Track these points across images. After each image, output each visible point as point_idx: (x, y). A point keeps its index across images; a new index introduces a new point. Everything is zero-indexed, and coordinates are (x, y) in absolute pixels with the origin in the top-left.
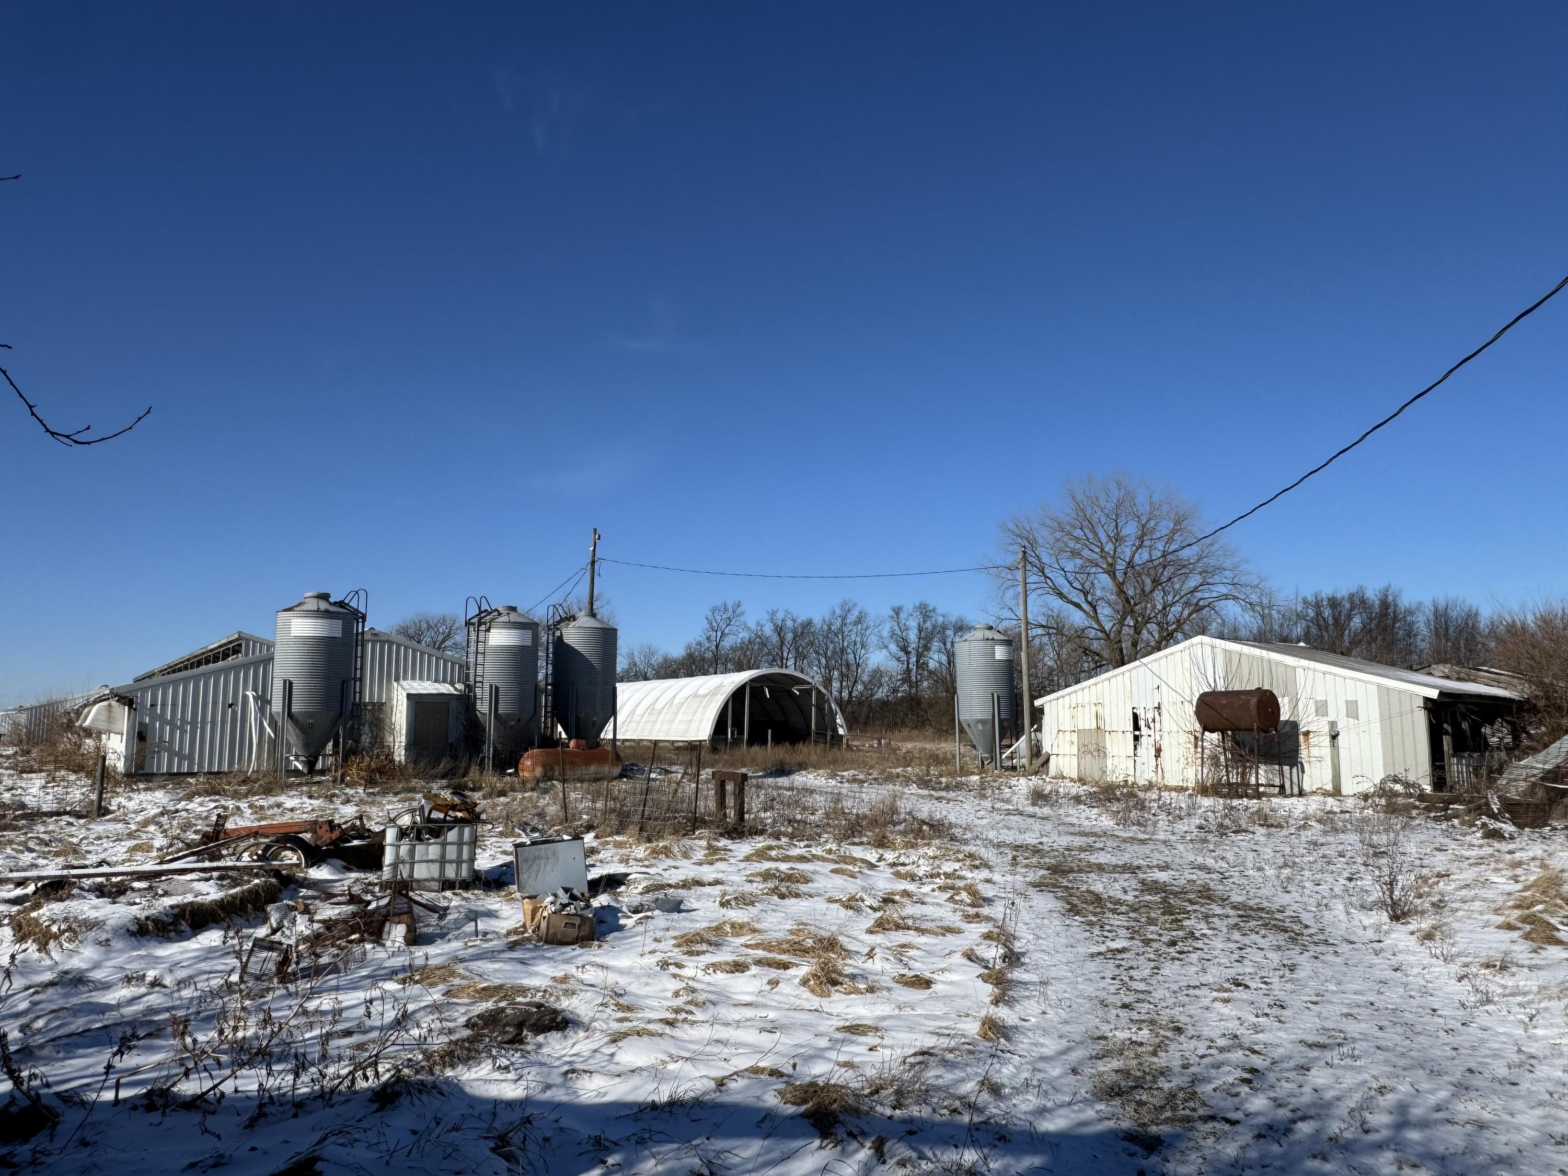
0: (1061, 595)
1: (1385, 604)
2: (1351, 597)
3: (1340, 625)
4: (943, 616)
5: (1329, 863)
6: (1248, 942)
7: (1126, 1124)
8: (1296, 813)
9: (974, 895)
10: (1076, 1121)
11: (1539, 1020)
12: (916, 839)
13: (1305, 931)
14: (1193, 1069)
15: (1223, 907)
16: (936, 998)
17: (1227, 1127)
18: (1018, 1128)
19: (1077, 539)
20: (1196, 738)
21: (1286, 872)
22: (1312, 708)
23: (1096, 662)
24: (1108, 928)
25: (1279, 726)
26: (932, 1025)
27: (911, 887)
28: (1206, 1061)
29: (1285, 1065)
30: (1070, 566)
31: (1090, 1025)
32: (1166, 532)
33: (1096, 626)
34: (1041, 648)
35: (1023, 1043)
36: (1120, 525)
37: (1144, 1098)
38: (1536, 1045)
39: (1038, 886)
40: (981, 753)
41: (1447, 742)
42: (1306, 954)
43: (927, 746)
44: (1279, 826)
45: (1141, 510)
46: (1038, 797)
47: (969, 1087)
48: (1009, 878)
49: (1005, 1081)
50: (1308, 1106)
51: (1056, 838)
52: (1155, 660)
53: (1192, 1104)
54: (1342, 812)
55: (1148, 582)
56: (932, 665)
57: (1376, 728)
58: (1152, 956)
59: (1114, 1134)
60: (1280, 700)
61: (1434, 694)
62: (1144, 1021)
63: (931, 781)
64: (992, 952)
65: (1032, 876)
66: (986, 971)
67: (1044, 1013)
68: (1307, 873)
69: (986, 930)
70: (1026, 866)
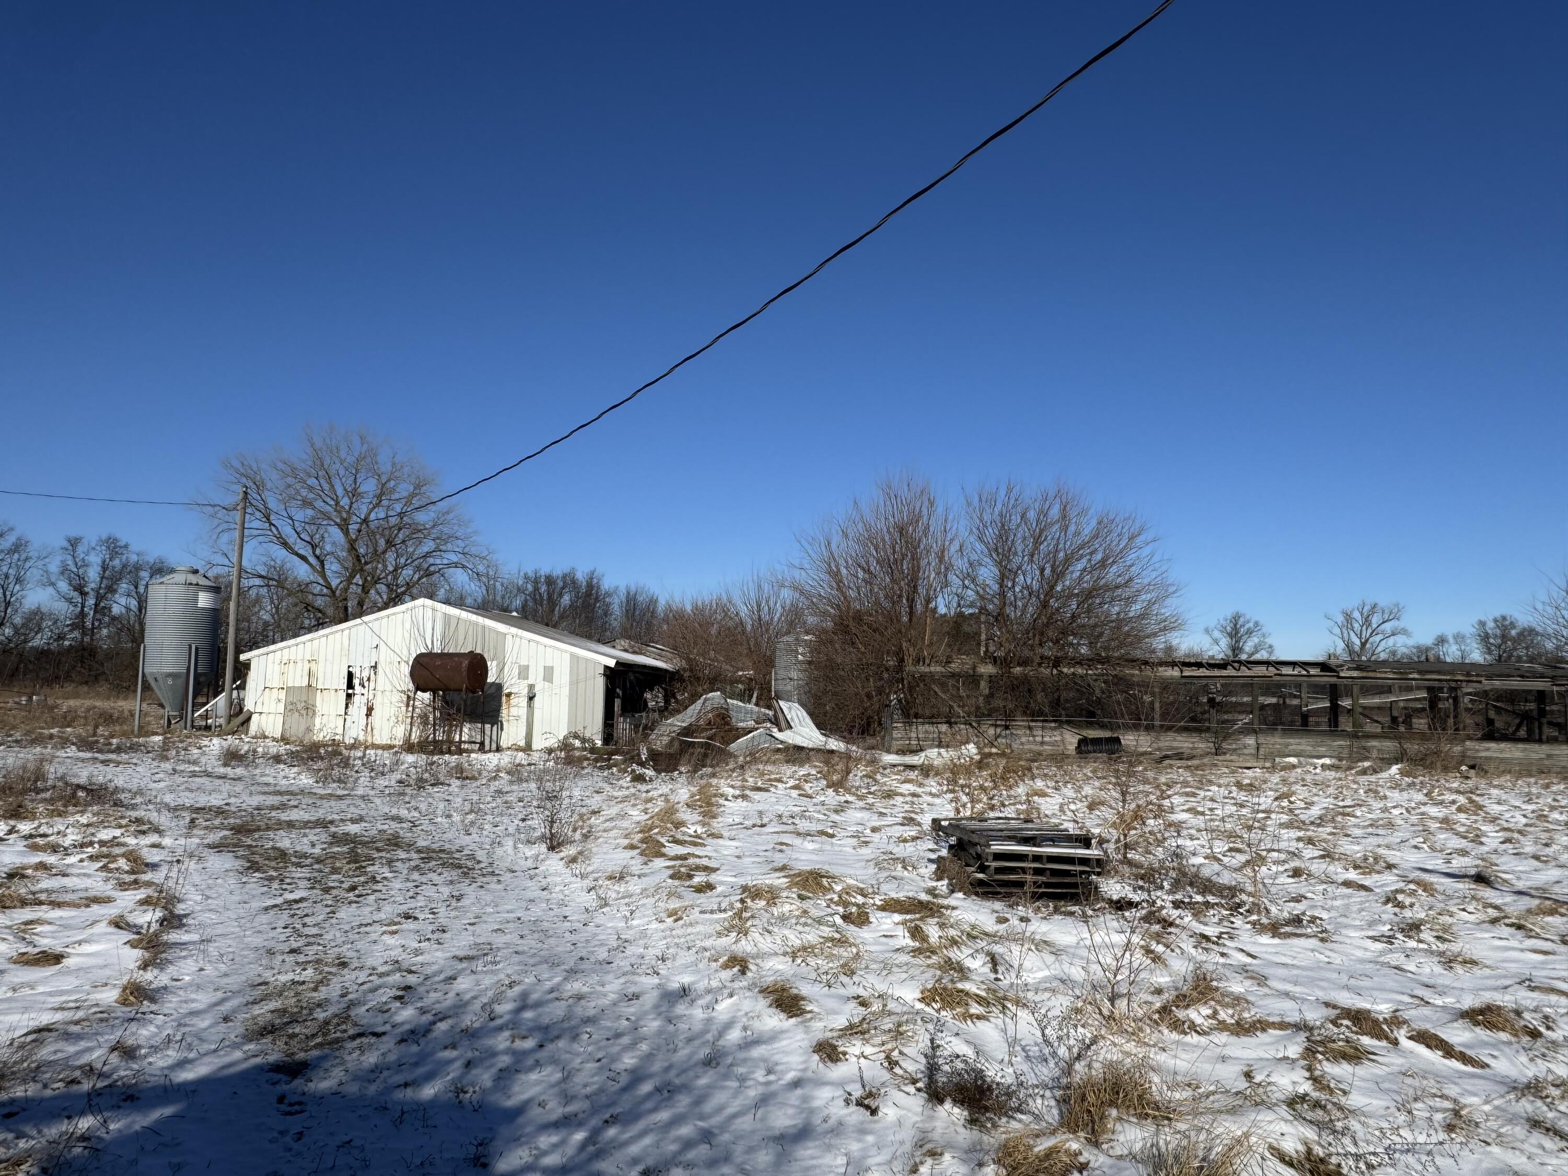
0: (285, 545)
1: (590, 586)
2: (565, 576)
3: (552, 602)
4: (138, 555)
5: (508, 808)
6: (424, 880)
7: (272, 1058)
8: (491, 766)
9: (135, 861)
10: (220, 1065)
11: (637, 914)
12: (65, 806)
13: (477, 867)
14: (350, 997)
15: (408, 852)
16: (69, 972)
17: (373, 1040)
18: (149, 1085)
19: (311, 488)
20: (409, 697)
21: (471, 817)
22: (516, 672)
23: (318, 619)
24: (288, 881)
25: (486, 688)
26: (57, 1000)
27: (51, 859)
28: (365, 987)
29: (437, 979)
30: (299, 515)
31: (252, 974)
32: (405, 494)
33: (321, 581)
34: (258, 600)
35: (171, 1003)
36: (359, 481)
37: (297, 1030)
38: (631, 932)
39: (218, 847)
40: (169, 711)
41: (617, 703)
42: (474, 885)
43: (98, 703)
44: (474, 778)
45: (383, 469)
46: (232, 757)
47: (96, 1056)
48: (182, 841)
49: (141, 1042)
50: (450, 1008)
51: (245, 798)
52: (377, 619)
53: (344, 1027)
54: (529, 765)
55: (382, 542)
56: (116, 610)
57: (566, 691)
58: (330, 903)
59: (259, 1069)
60: (489, 663)
61: (612, 663)
62: (310, 962)
63: (97, 742)
64: (148, 918)
65: (214, 837)
66: (136, 937)
67: (201, 970)
68: (489, 818)
69: (143, 896)
70: (206, 828)
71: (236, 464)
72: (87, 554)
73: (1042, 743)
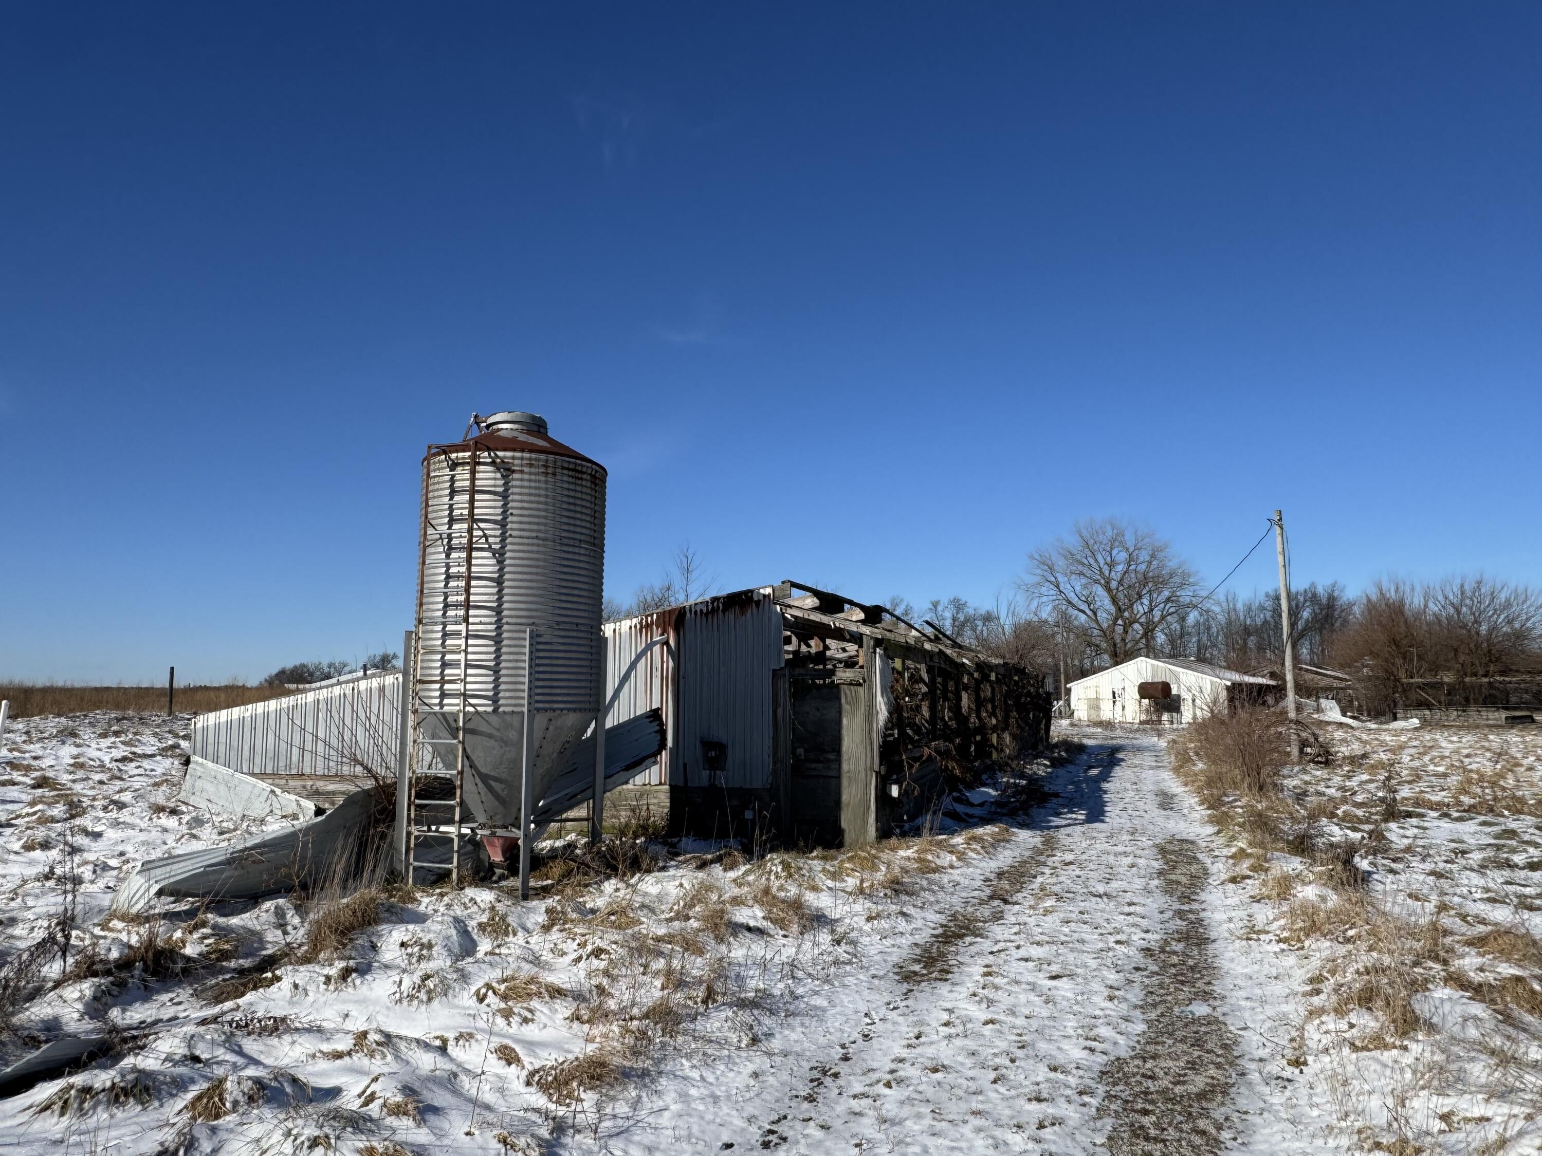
0: (1071, 604)
19: (1083, 564)
20: (1139, 702)
22: (1186, 689)
25: (1172, 697)
30: (1078, 584)
33: (1097, 627)
36: (1114, 554)
45: (1129, 544)
61: (1229, 684)
71: (1038, 557)
72: (943, 611)
73: (1488, 719)
